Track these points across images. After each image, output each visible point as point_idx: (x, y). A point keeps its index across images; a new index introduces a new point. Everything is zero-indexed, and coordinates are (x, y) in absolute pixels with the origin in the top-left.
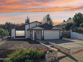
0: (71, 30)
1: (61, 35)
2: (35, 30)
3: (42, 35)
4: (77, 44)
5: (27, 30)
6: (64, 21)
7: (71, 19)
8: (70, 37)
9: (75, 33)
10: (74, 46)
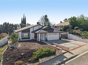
0: (68, 32)
1: (60, 36)
2: (40, 33)
3: (46, 37)
4: (73, 44)
5: (32, 32)
6: (61, 22)
7: (67, 20)
8: (67, 38)
9: (71, 35)
10: (71, 46)
